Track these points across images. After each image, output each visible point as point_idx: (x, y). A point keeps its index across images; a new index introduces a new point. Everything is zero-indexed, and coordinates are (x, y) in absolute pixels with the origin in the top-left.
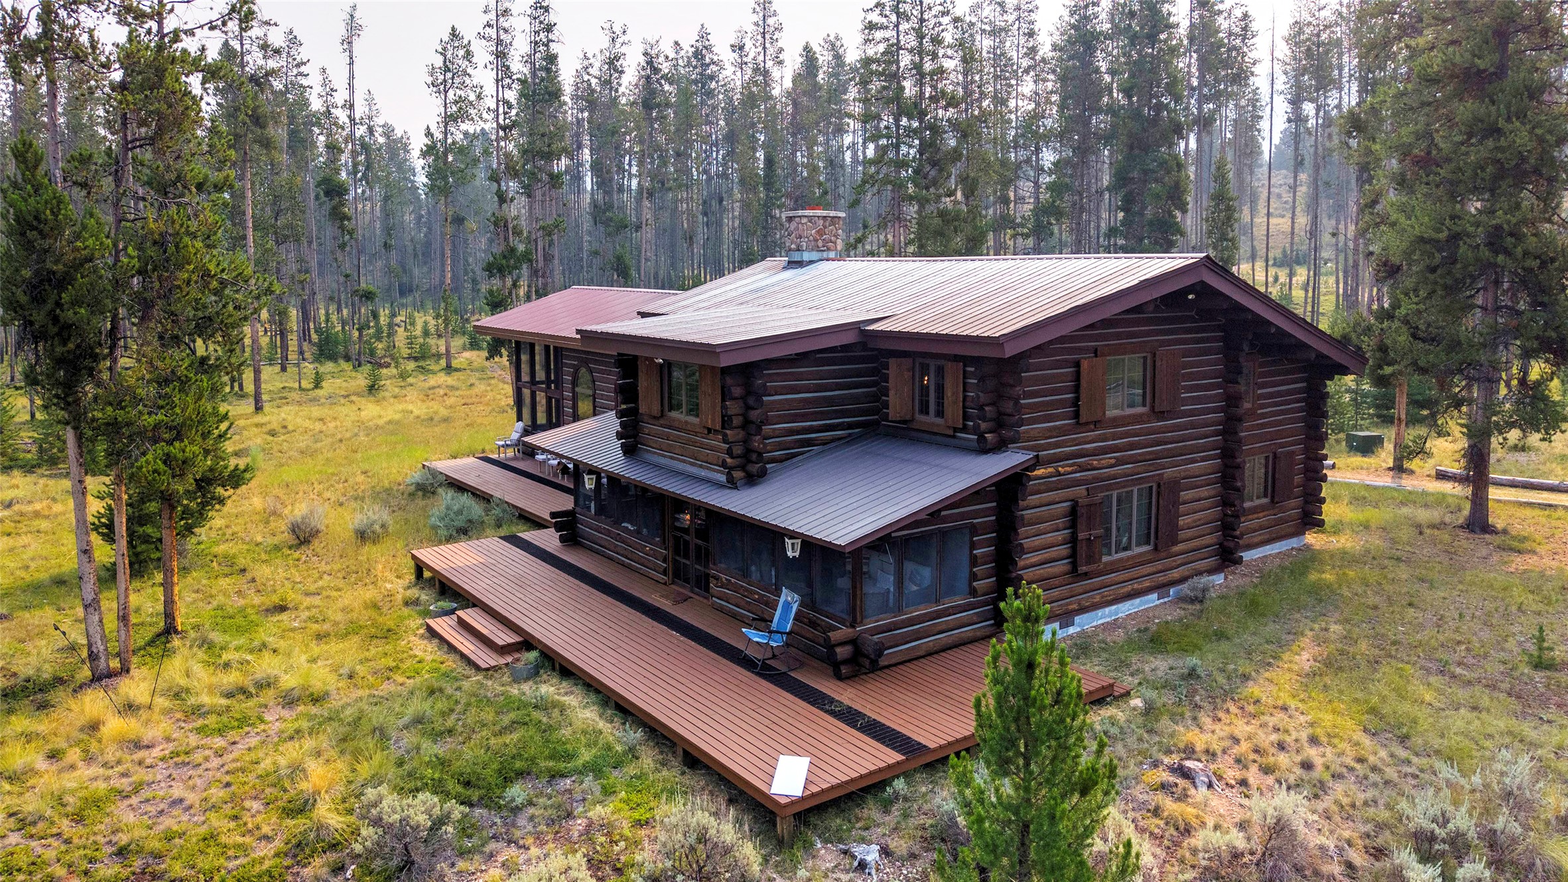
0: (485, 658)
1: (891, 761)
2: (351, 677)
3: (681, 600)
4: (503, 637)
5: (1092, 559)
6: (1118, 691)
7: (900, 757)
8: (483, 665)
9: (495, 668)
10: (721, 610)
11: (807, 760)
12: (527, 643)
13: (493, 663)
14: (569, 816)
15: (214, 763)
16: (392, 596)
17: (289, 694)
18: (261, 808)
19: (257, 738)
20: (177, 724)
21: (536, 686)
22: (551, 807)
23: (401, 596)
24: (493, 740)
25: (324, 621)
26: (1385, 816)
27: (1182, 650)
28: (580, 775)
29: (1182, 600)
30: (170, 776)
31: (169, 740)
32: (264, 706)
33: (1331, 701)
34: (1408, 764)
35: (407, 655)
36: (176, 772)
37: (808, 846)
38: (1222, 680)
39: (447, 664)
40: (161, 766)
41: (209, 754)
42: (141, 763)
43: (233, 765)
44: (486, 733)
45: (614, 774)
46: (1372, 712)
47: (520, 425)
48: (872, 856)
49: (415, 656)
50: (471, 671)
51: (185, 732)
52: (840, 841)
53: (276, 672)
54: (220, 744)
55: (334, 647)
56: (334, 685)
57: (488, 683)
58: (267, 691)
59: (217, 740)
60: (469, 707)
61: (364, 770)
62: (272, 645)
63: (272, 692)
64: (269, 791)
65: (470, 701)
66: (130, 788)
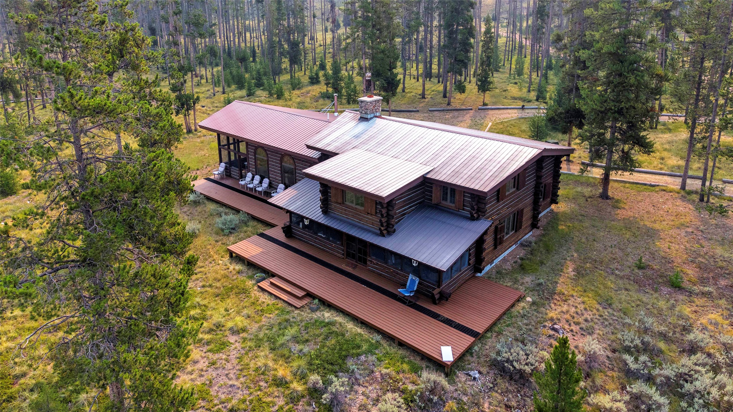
2: (249, 317)
3: (355, 267)
4: (300, 293)
5: (500, 243)
6: (523, 296)
7: (473, 339)
8: (297, 306)
9: (303, 307)
10: (373, 272)
11: (450, 347)
12: (310, 295)
13: (301, 305)
14: (373, 372)
15: (229, 366)
16: (228, 269)
17: (231, 329)
18: (265, 385)
19: (235, 352)
20: (199, 349)
21: (322, 313)
22: (365, 369)
23: (231, 268)
24: (328, 343)
25: (210, 286)
26: (613, 337)
27: (533, 272)
28: (366, 354)
29: (522, 245)
30: (218, 374)
31: (203, 358)
32: (226, 336)
33: (585, 291)
34: (614, 315)
35: (260, 302)
36: (219, 372)
37: (455, 374)
38: (550, 285)
39: (280, 305)
40: (210, 370)
41: (224, 362)
42: (202, 370)
43: (239, 367)
44: (320, 339)
45: (377, 352)
46: (599, 295)
47: (223, 165)
48: (477, 376)
49: (264, 302)
50: (293, 309)
51: (205, 353)
52: (463, 370)
53: (220, 320)
54: (224, 357)
55: (228, 301)
56: (246, 323)
57: (303, 313)
58: (220, 328)
59: (221, 355)
60: (306, 328)
61: (295, 364)
62: (201, 303)
63: (223, 329)
64: (262, 377)
65: (303, 324)
66: (208, 382)
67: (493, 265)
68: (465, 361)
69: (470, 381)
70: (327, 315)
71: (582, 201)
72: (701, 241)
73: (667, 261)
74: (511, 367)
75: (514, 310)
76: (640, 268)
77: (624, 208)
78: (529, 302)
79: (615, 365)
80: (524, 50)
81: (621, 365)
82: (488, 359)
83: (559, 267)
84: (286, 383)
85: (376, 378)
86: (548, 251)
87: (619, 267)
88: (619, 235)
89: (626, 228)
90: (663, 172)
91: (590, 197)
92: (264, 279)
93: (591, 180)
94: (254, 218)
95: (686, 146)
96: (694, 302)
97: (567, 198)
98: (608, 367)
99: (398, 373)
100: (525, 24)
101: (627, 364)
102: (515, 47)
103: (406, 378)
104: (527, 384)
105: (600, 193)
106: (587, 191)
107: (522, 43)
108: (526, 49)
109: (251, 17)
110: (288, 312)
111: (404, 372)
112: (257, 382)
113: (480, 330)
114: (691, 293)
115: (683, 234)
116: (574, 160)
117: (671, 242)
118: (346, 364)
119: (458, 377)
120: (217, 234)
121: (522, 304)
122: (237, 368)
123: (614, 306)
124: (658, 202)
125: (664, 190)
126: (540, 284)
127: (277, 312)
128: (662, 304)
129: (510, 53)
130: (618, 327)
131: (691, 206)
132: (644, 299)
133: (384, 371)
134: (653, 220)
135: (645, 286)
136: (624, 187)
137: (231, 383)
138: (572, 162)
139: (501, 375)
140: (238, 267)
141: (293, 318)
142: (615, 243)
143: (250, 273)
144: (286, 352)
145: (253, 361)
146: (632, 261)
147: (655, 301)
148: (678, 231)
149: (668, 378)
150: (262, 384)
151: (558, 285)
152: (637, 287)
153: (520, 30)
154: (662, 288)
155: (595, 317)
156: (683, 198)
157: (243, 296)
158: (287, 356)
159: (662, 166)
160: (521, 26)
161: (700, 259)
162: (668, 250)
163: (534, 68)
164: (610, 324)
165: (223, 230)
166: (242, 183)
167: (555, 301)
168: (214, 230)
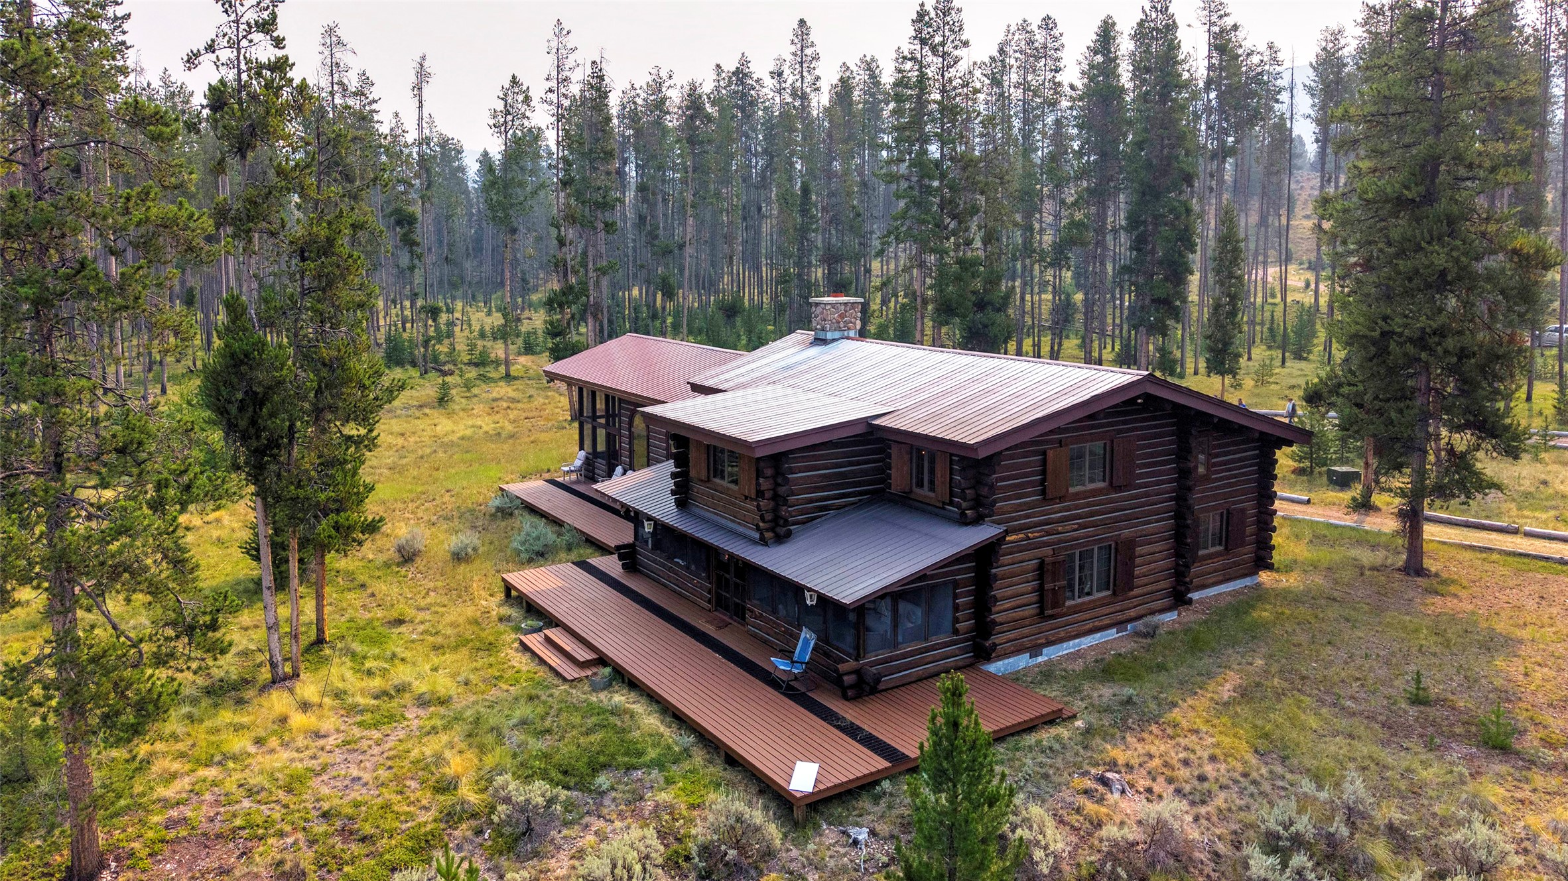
0: (570, 672)
1: (880, 767)
2: (466, 684)
3: (722, 626)
4: (583, 655)
5: (1056, 605)
6: (1066, 714)
7: (888, 764)
8: (570, 678)
9: (580, 680)
10: (755, 636)
11: (817, 766)
12: (602, 660)
13: (576, 676)
14: (641, 799)
15: (375, 750)
16: (489, 612)
17: (420, 697)
18: (417, 787)
19: (402, 733)
21: (610, 695)
22: (629, 793)
23: (496, 612)
24: (582, 739)
25: (436, 634)
26: (1252, 818)
27: (1127, 680)
28: (649, 767)
29: (1137, 634)
32: (405, 707)
33: (1235, 727)
34: (1282, 779)
35: (506, 666)
36: (350, 756)
38: (1153, 706)
39: (538, 674)
44: (575, 732)
45: (673, 767)
46: (1268, 738)
47: (583, 453)
48: (863, 837)
49: (512, 667)
50: (558, 682)
51: (348, 726)
53: (411, 681)
54: (376, 737)
55: (449, 658)
56: (455, 692)
57: (571, 692)
58: (402, 694)
59: (373, 733)
60: (561, 712)
62: (400, 655)
63: (406, 696)
64: (421, 774)
65: (561, 706)
66: (319, 768)
68: (854, 809)
69: (844, 847)
70: (620, 698)
71: (1349, 575)
73: (1504, 696)
75: (1029, 739)
76: (1417, 702)
77: (1455, 596)
78: (1077, 728)
79: (1228, 874)
81: (1240, 875)
83: (1201, 680)
84: (455, 788)
85: (642, 811)
86: (1193, 649)
87: (1361, 695)
89: (1434, 629)
91: (1372, 569)
92: (536, 630)
94: (589, 541)
96: (1529, 782)
97: (1313, 566)
105: (1402, 564)
106: (1366, 557)
110: (545, 686)
112: (405, 780)
114: (1529, 764)
117: (1540, 666)
118: (596, 779)
119: (820, 835)
120: (508, 560)
121: (1059, 730)
123: (1295, 761)
124: (1561, 592)
126: (1130, 701)
127: (526, 684)
128: (1431, 772)
132: (1388, 760)
133: (666, 800)
134: (1520, 622)
135: (1407, 738)
136: (1484, 560)
137: (358, 774)
140: (507, 612)
141: (549, 696)
142: (1383, 653)
144: (490, 741)
147: (1417, 767)
150: (411, 784)
151: (1176, 710)
152: (1384, 736)
154: (1453, 745)
155: (1229, 776)
157: (483, 655)
158: (487, 748)
162: (1520, 679)
167: (1145, 735)
168: (508, 554)
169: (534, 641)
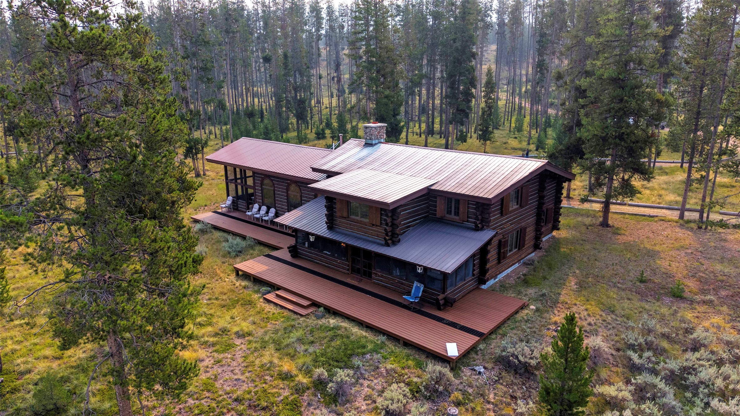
0: (303, 312)
1: (475, 339)
2: (254, 323)
3: (360, 281)
4: (305, 303)
5: (504, 258)
6: (526, 304)
7: (479, 338)
8: (303, 314)
9: (308, 315)
11: (455, 343)
12: (315, 304)
14: (378, 368)
15: (235, 363)
16: (234, 285)
17: (237, 333)
18: (271, 378)
19: (241, 352)
20: (205, 350)
21: (327, 320)
22: (370, 366)
23: (238, 284)
24: (333, 344)
25: (217, 299)
26: (617, 338)
27: (536, 285)
28: (371, 353)
29: (525, 264)
30: (223, 371)
31: (208, 357)
32: (232, 339)
33: (588, 300)
34: (617, 320)
35: (265, 311)
36: (224, 369)
37: (460, 369)
38: (553, 296)
39: (285, 314)
40: (215, 367)
41: (229, 360)
42: (207, 367)
43: (245, 364)
44: (326, 341)
45: (382, 351)
46: (602, 304)
47: (230, 198)
48: (482, 370)
49: (270, 312)
50: (299, 316)
51: (211, 353)
52: (468, 366)
53: (225, 325)
54: (229, 356)
55: (234, 311)
56: (252, 328)
57: (308, 320)
58: (226, 333)
59: (226, 354)
60: (312, 332)
61: (300, 361)
62: (208, 312)
63: (229, 333)
64: (268, 372)
65: (309, 328)
66: (213, 377)
67: (497, 280)
68: (470, 358)
69: (475, 375)
70: (333, 321)
71: (583, 229)
72: (701, 260)
73: (668, 275)
74: (516, 361)
75: (519, 317)
76: (642, 281)
77: (624, 234)
78: (532, 309)
79: (619, 362)
80: (523, 111)
81: (625, 362)
82: (493, 357)
83: (562, 281)
84: (292, 377)
85: (382, 373)
86: (550, 268)
87: (621, 281)
88: (620, 255)
89: (626, 250)
90: (662, 205)
91: (590, 226)
92: (269, 292)
93: (591, 212)
94: (260, 243)
95: (683, 186)
96: (695, 309)
97: (569, 227)
98: (613, 364)
99: (403, 368)
100: (524, 89)
101: (631, 360)
102: (515, 108)
103: (412, 373)
104: (532, 378)
105: (600, 222)
106: (588, 221)
107: (521, 103)
108: (525, 110)
109: (259, 84)
110: (293, 319)
111: (409, 367)
112: (262, 376)
113: (485, 331)
114: (692, 302)
115: (683, 254)
116: (574, 197)
117: (671, 261)
118: (351, 361)
119: (463, 372)
120: (224, 256)
121: (526, 311)
122: (243, 365)
123: (617, 312)
124: (658, 229)
125: (663, 220)
126: (544, 295)
127: (282, 320)
128: (664, 310)
129: (510, 114)
130: (621, 330)
131: (689, 232)
132: (647, 307)
133: (389, 366)
134: (653, 243)
135: (647, 296)
136: (624, 218)
137: (236, 377)
138: (572, 198)
139: (506, 370)
140: (244, 283)
141: (299, 324)
142: (617, 262)
143: (256, 288)
144: (291, 351)
145: (258, 360)
146: (633, 276)
147: (658, 308)
148: (678, 252)
149: (672, 372)
150: (267, 377)
151: (561, 296)
152: (639, 297)
153: (520, 95)
154: (663, 298)
155: (598, 321)
156: (682, 226)
157: (249, 307)
158: (292, 354)
159: (660, 201)
160: (520, 90)
161: (701, 274)
162: (668, 267)
163: (533, 126)
164: (613, 327)
165: (229, 253)
166: (249, 213)
167: (559, 309)
168: (221, 253)
169: (270, 297)
